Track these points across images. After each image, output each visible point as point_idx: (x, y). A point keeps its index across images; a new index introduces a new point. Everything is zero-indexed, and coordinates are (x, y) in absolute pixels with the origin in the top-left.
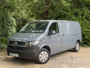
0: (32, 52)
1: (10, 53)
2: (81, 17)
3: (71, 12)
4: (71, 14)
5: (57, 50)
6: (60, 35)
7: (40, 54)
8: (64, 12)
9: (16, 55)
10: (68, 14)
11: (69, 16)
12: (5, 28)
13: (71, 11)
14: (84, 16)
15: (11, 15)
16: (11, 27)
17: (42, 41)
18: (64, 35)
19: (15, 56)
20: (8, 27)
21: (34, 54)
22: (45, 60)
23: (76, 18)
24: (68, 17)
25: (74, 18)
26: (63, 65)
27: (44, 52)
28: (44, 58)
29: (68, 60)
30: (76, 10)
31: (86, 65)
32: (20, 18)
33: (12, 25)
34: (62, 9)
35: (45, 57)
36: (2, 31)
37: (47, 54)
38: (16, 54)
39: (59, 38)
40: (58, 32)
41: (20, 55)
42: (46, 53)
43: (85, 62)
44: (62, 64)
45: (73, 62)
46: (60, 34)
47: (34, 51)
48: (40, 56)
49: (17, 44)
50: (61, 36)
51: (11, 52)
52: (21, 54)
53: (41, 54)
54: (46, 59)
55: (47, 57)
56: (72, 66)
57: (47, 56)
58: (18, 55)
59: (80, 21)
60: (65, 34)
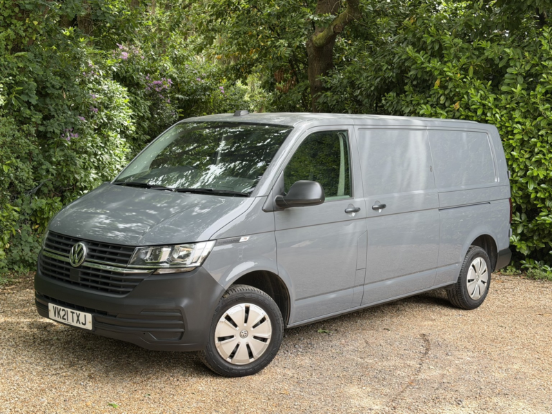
0: (172, 305)
1: (51, 306)
2: (518, 89)
3: (463, 60)
4: (465, 70)
5: (333, 296)
6: (356, 211)
7: (223, 319)
8: (421, 57)
9: (82, 319)
10: (442, 73)
11: (451, 85)
12: (60, 145)
13: (461, 50)
14: (539, 89)
15: (103, 67)
16: (98, 140)
17: (237, 241)
18: (383, 207)
19: (75, 324)
20: (76, 137)
21: (181, 318)
22: (251, 355)
23: (492, 97)
24: (443, 87)
25: (476, 99)
26: (353, 389)
27: (247, 310)
28: (243, 342)
29: (398, 362)
30: (491, 50)
31: (495, 400)
32: (167, 84)
33: (104, 125)
34: (410, 37)
35: (250, 340)
36: (41, 164)
37: (263, 320)
38: (82, 314)
39: (350, 228)
40: (349, 191)
41: (101, 318)
42: (257, 312)
43: (499, 375)
44: (350, 380)
45: (422, 376)
46: (358, 200)
47: (185, 302)
48: (222, 328)
49: (89, 256)
50: (362, 213)
51: (55, 301)
52: (105, 314)
53: (228, 318)
54: (259, 349)
55: (264, 340)
56: (409, 400)
57: (266, 330)
58: (89, 316)
59: (517, 115)
60: (394, 199)
